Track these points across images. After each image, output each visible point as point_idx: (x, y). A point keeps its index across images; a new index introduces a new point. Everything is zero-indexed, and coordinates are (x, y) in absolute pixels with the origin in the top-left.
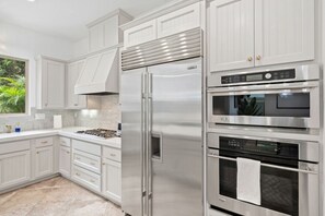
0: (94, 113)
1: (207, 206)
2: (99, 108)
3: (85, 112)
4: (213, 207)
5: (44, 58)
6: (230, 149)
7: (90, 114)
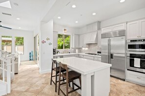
0: (87, 49)
1: (126, 69)
2: (89, 48)
3: (83, 49)
4: (128, 70)
5: (75, 34)
6: (132, 57)
7: (85, 49)
